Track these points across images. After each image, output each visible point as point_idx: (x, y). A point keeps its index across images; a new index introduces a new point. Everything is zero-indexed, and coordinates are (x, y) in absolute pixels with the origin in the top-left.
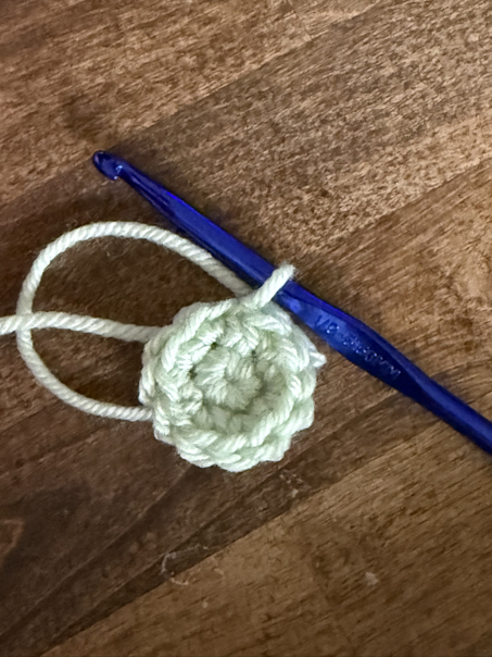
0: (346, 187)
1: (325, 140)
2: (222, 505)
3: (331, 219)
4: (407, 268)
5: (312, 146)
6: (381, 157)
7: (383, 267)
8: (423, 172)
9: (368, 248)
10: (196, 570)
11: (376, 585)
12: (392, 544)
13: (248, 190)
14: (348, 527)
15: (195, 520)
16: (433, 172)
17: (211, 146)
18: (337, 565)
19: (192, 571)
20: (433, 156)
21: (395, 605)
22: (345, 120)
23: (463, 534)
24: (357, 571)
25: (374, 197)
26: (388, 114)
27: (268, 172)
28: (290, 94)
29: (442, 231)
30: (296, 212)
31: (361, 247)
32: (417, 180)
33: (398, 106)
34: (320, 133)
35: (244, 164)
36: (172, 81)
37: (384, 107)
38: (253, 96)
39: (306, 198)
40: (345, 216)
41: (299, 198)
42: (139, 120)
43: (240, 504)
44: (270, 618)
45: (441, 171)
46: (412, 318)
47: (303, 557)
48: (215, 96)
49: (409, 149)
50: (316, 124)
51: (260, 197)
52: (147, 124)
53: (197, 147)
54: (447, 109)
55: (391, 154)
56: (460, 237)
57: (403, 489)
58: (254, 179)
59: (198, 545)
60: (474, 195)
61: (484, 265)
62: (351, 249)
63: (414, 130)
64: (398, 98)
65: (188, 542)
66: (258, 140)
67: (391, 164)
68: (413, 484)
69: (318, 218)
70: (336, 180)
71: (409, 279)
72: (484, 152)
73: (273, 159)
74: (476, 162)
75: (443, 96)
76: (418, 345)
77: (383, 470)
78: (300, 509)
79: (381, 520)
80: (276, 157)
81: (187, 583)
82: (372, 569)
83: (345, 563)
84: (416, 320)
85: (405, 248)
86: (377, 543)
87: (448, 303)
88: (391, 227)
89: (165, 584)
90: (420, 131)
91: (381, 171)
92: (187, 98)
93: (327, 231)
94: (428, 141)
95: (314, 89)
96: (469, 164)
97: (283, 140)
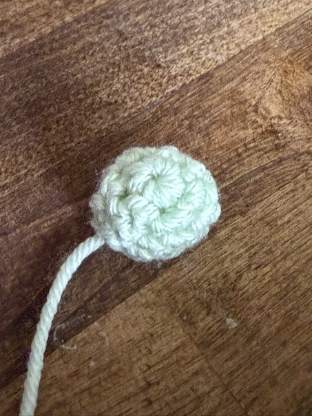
0: (173, 61)
1: (155, 36)
2: (101, 282)
3: (165, 80)
4: (224, 103)
5: (146, 40)
6: (195, 41)
7: (206, 104)
8: (225, 47)
9: (194, 94)
10: (83, 335)
11: (236, 327)
12: (244, 293)
13: (104, 69)
14: (205, 286)
15: (79, 296)
16: (232, 46)
17: (77, 47)
18: (201, 316)
19: (80, 336)
20: (230, 37)
21: (254, 343)
22: (167, 24)
23: (300, 278)
24: (218, 319)
25: (194, 64)
26: (196, 18)
27: (117, 58)
28: (128, 14)
29: (244, 79)
30: (139, 78)
31: (189, 94)
32: (222, 51)
33: (202, 13)
34: (151, 33)
35: (100, 55)
36: (48, 15)
37: (193, 14)
38: (103, 17)
39: (146, 70)
40: (175, 77)
41: (141, 70)
42: (26, 38)
43: (116, 279)
44: (149, 367)
45: (238, 45)
46: (232, 133)
47: (172, 313)
48: (77, 21)
49: (213, 35)
50: (148, 28)
51: (113, 72)
52: (31, 40)
53: (66, 49)
54: (235, 11)
55: (201, 39)
56: (258, 82)
57: (246, 251)
58: (107, 63)
59: (84, 315)
60: (262, 55)
61: (279, 96)
62: (183, 96)
63: (215, 24)
64: (201, 9)
65: (75, 314)
66: (108, 41)
67: (203, 44)
68: (253, 246)
69: (156, 81)
70: (165, 57)
71: (227, 110)
72: (264, 31)
73: (120, 50)
74: (260, 37)
75: (231, 5)
76: (240, 150)
77: (228, 238)
78: (165, 276)
79: (233, 276)
80: (122, 48)
81: (75, 347)
82: (230, 315)
83: (208, 314)
84: (236, 134)
85: (220, 92)
86: (231, 294)
87: (257, 122)
88: (208, 80)
89: (57, 351)
90: (219, 25)
91: (196, 49)
92: (58, 23)
93: (163, 88)
94: (226, 29)
95: (144, 9)
96: (255, 39)
97: (126, 39)
